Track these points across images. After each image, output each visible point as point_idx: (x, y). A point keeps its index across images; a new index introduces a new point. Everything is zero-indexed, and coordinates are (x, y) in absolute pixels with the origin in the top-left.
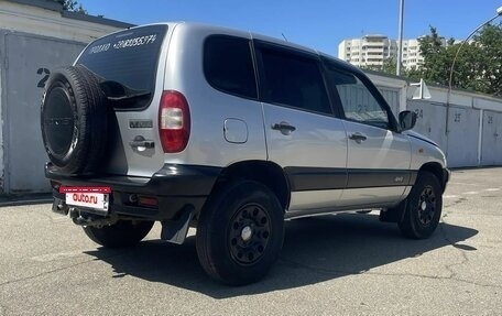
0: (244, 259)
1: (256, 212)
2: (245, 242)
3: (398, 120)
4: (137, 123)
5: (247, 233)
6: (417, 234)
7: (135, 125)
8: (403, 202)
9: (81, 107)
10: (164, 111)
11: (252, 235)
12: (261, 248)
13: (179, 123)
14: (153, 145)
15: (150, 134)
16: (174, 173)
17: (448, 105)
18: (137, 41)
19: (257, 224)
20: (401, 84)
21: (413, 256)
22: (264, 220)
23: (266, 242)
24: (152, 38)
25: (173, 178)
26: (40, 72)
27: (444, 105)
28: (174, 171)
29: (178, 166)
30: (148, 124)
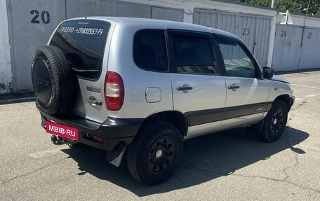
0: (157, 169)
1: (165, 141)
2: (158, 159)
3: (262, 70)
4: (91, 88)
5: (159, 154)
6: (269, 140)
7: (90, 89)
8: (261, 121)
9: (56, 77)
10: (107, 84)
11: (162, 154)
12: (167, 162)
13: (117, 93)
14: (101, 104)
15: (99, 97)
16: (113, 124)
17: (304, 27)
18: (91, 31)
19: (166, 148)
20: (273, 13)
21: (264, 159)
22: (170, 145)
23: (170, 158)
24: (101, 31)
25: (113, 127)
26: (32, 12)
27: (301, 27)
28: (113, 123)
29: (116, 120)
30: (98, 91)
